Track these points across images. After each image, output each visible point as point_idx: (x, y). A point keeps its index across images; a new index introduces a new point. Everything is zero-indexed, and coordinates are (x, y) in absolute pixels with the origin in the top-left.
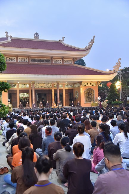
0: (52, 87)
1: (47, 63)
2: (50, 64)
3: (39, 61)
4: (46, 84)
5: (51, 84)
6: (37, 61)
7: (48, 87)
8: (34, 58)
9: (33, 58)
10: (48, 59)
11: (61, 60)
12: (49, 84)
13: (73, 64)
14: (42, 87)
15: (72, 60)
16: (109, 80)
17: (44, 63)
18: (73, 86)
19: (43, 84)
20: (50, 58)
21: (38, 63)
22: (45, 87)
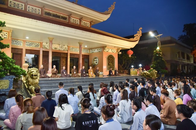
0: (68, 51)
1: (64, 20)
2: (67, 22)
3: (54, 15)
4: (61, 46)
5: (67, 46)
6: (52, 15)
7: (63, 50)
8: (49, 11)
9: (47, 11)
10: (65, 16)
11: (79, 20)
12: (64, 46)
13: (90, 28)
14: (56, 48)
15: (89, 23)
16: (130, 48)
17: (60, 19)
18: (89, 51)
19: (57, 45)
20: (67, 16)
21: (54, 18)
22: (60, 49)
